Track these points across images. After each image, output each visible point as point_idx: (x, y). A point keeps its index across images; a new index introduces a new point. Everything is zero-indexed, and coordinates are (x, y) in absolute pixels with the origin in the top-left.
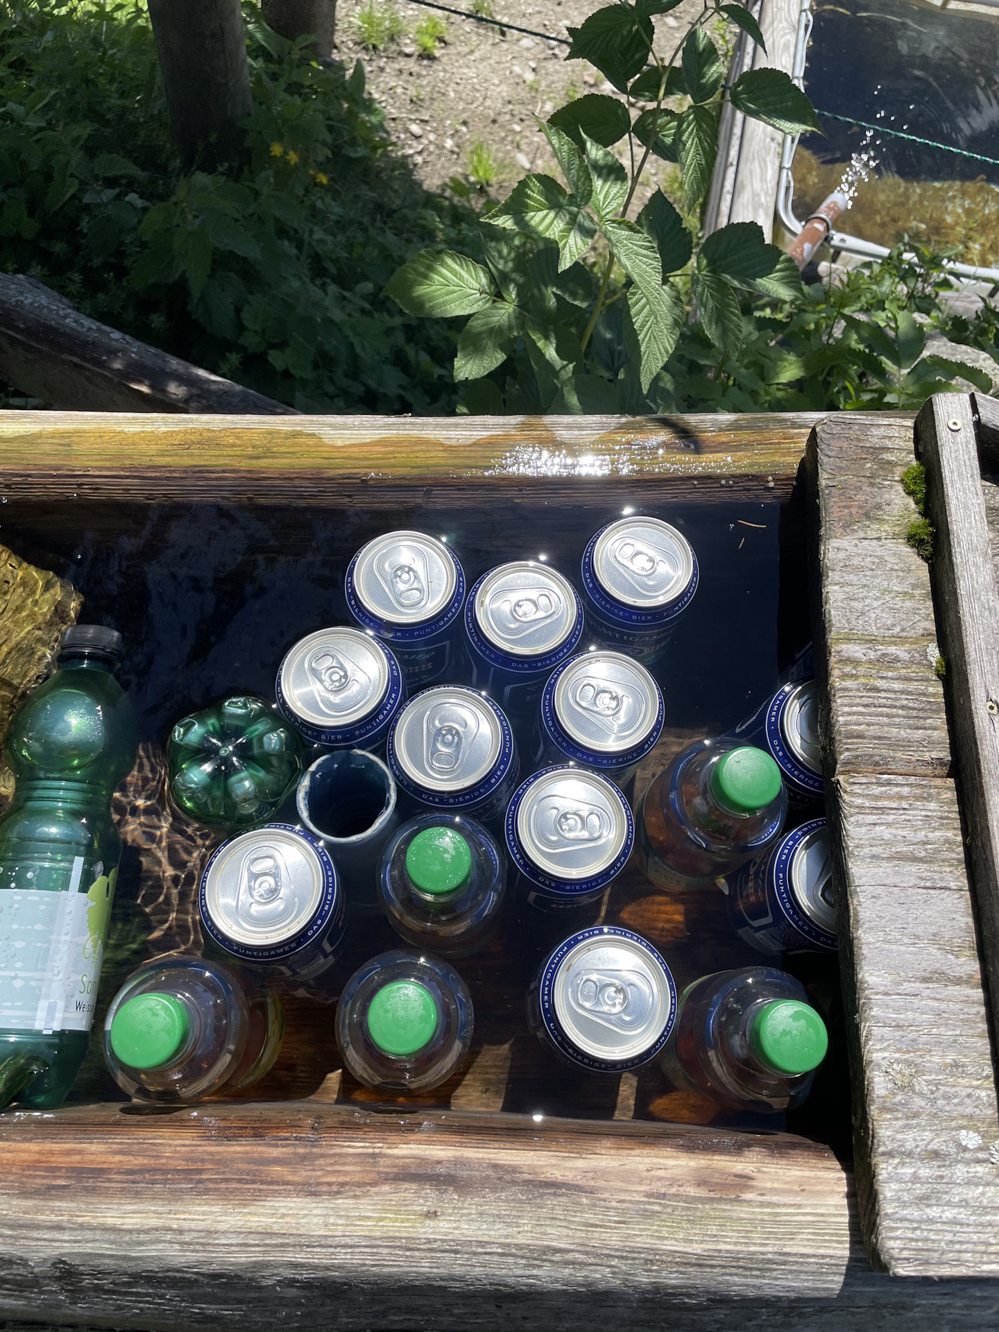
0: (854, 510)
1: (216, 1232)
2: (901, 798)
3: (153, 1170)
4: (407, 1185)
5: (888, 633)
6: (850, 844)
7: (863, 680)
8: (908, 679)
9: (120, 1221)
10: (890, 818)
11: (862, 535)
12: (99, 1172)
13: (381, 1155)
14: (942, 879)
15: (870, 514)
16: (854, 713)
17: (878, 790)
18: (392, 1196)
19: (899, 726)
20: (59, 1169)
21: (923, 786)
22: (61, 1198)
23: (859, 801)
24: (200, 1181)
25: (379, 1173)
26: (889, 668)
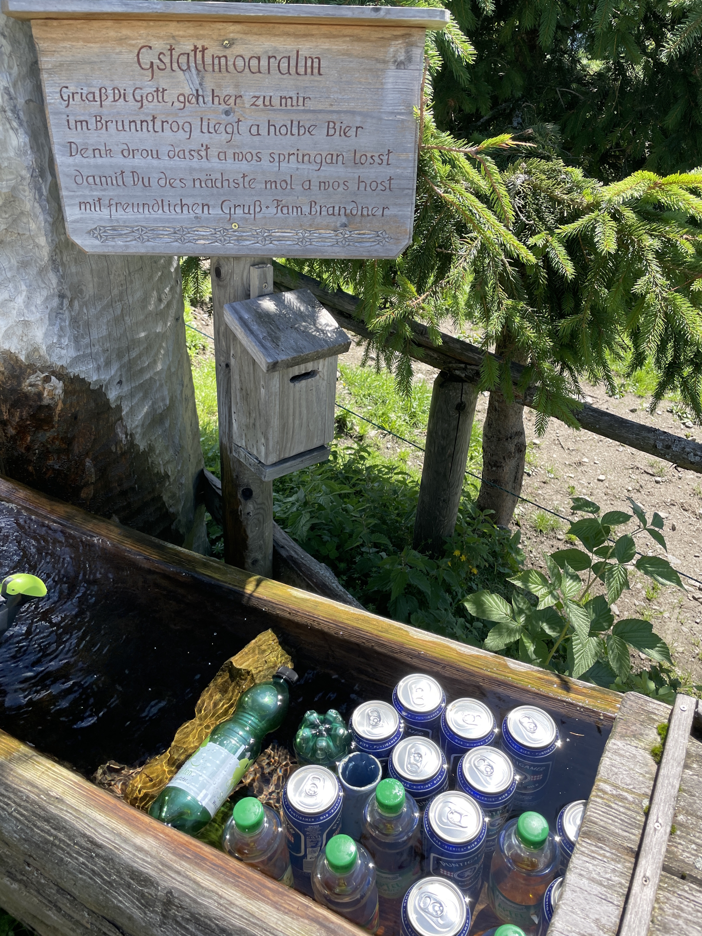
0: (628, 732)
1: (234, 904)
2: (605, 856)
3: (223, 868)
4: (315, 925)
5: (625, 786)
6: (571, 865)
7: (605, 801)
8: (629, 809)
9: (202, 881)
10: (595, 863)
11: (629, 743)
12: (203, 859)
13: (310, 908)
14: (611, 898)
15: (636, 736)
16: (596, 813)
17: (594, 848)
18: (308, 927)
19: (616, 827)
20: (190, 850)
21: (618, 856)
22: (185, 861)
23: (583, 849)
24: (238, 881)
25: (307, 914)
26: (621, 801)
